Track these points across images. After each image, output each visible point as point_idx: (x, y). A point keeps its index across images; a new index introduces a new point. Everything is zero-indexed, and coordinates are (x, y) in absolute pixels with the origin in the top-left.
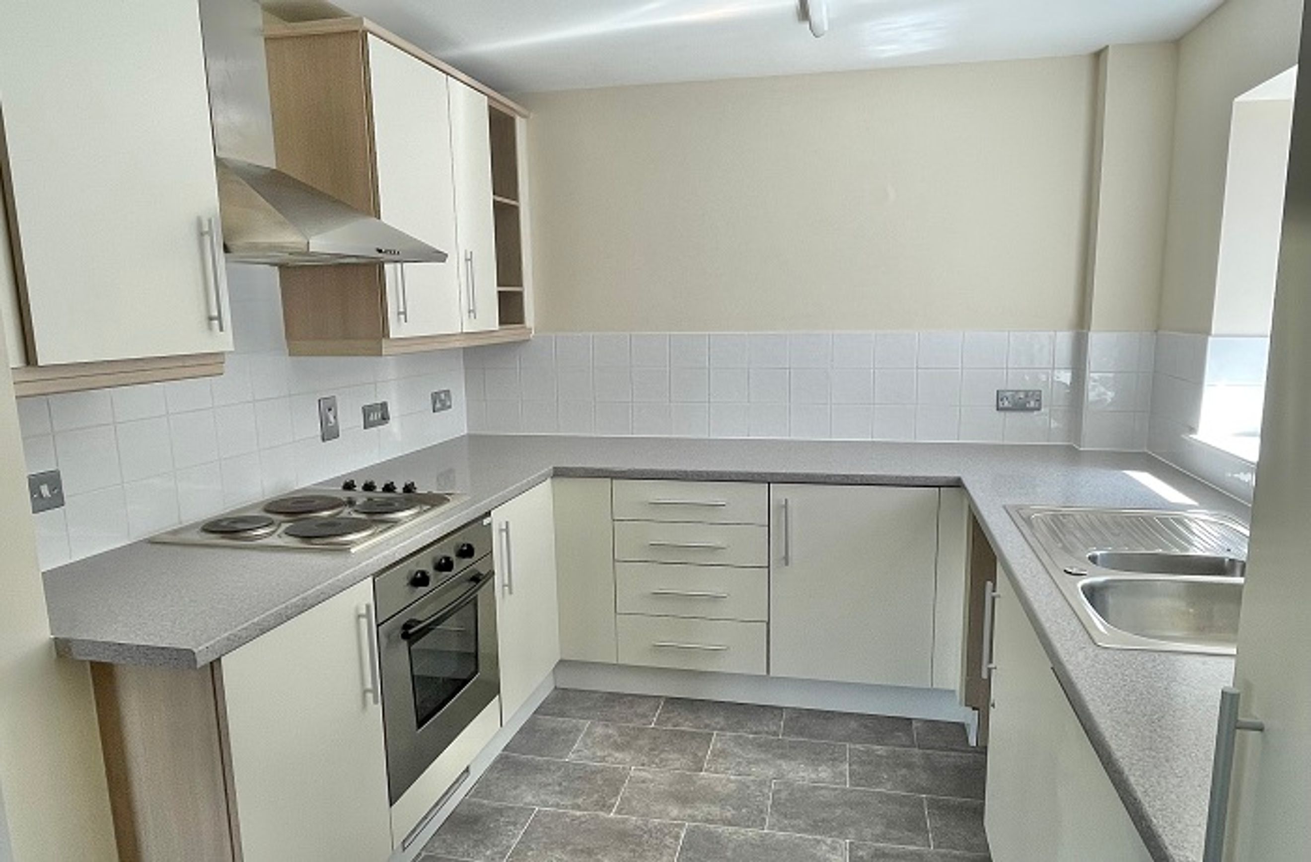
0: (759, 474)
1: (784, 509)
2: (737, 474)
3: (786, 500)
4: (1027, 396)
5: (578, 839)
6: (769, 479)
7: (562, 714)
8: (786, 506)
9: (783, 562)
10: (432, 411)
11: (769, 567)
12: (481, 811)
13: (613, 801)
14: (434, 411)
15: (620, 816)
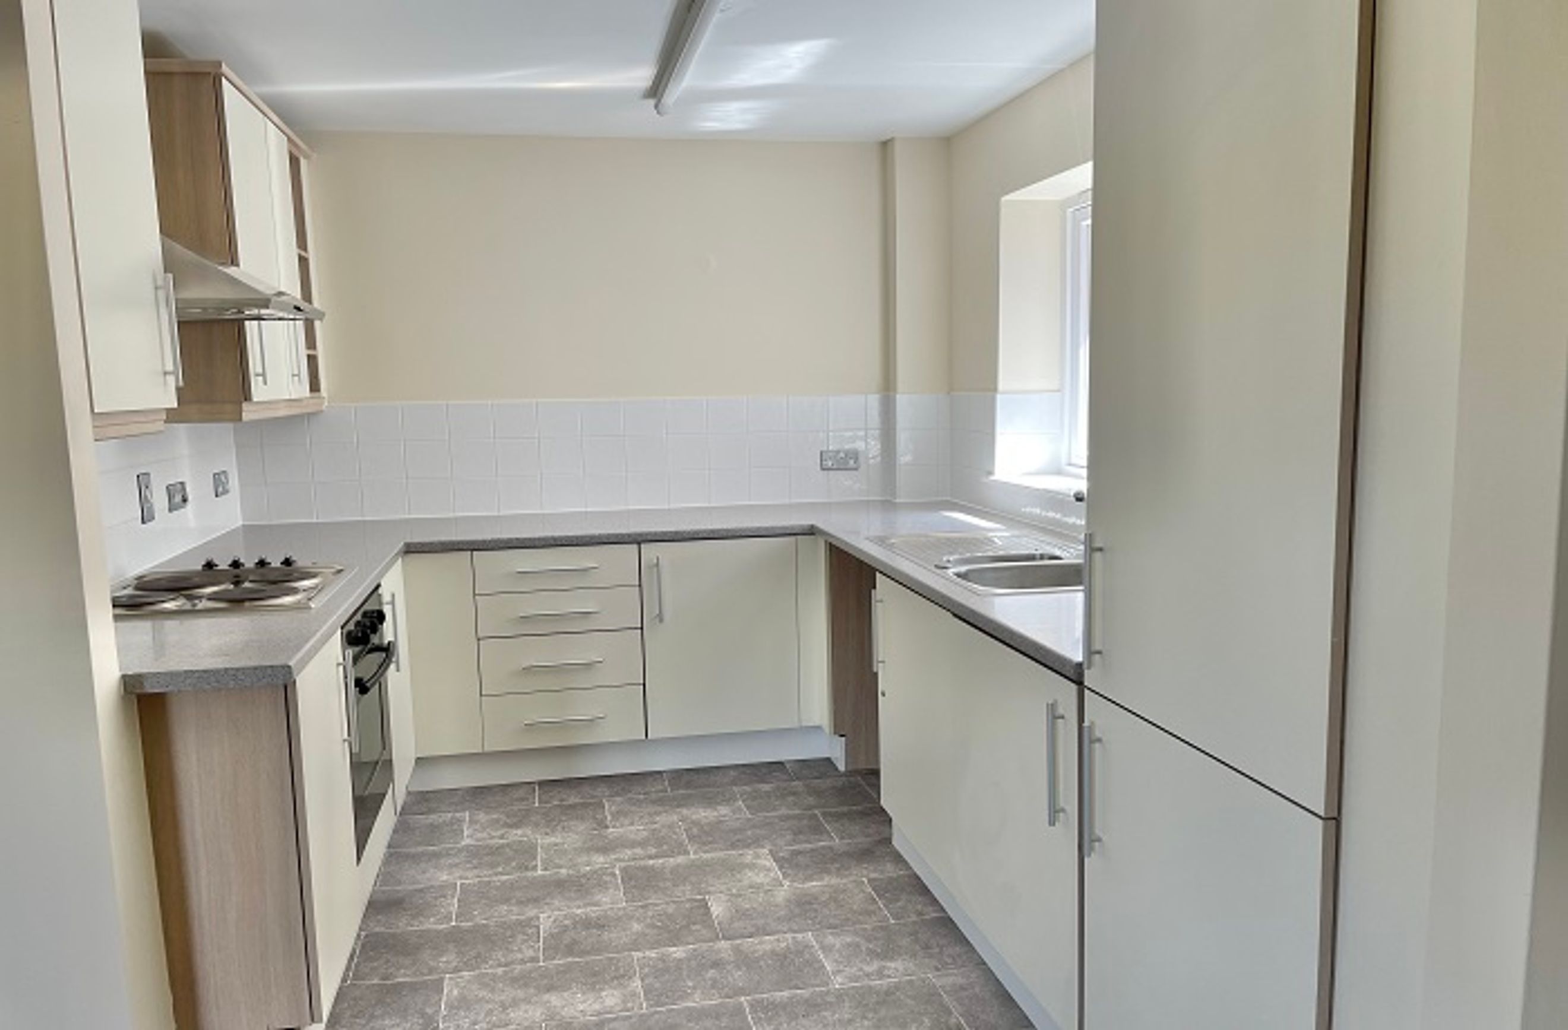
0: (629, 535)
1: (655, 569)
2: (609, 536)
3: (658, 559)
4: (846, 455)
5: (518, 894)
6: (639, 540)
7: (430, 811)
8: (657, 565)
9: (657, 620)
10: (214, 495)
11: (642, 628)
12: (400, 895)
13: (534, 863)
14: (217, 496)
15: (548, 873)
